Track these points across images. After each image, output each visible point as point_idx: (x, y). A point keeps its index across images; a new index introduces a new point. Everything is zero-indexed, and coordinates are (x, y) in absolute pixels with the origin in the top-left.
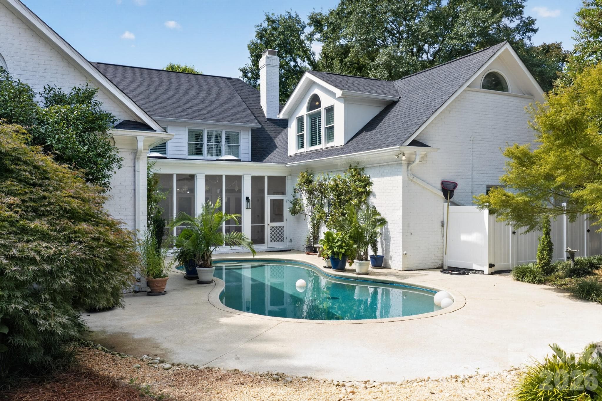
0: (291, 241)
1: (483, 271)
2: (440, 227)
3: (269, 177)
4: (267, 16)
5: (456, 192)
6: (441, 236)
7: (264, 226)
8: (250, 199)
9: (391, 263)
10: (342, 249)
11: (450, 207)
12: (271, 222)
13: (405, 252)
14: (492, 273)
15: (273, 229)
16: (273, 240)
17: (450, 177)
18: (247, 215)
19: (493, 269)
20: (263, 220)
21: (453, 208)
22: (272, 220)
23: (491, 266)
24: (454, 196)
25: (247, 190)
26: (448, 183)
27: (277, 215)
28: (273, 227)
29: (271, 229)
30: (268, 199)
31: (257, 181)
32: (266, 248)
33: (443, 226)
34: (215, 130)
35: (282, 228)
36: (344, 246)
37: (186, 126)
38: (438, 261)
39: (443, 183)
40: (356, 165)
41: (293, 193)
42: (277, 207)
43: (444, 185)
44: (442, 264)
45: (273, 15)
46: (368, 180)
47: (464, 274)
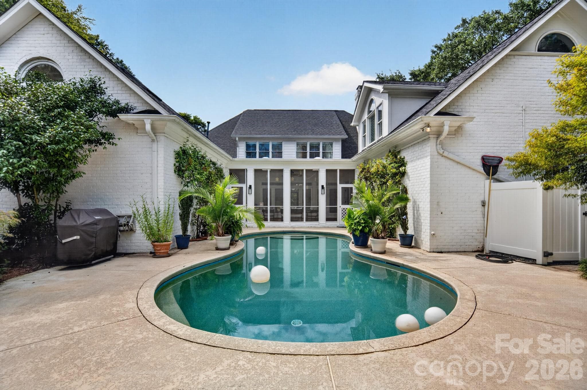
1: (536, 260)
2: (481, 206)
3: (340, 170)
4: (378, 76)
5: (500, 168)
6: (481, 216)
7: (336, 208)
8: (325, 186)
9: (421, 243)
10: (360, 225)
11: (492, 184)
12: (342, 204)
13: (432, 233)
14: (549, 264)
15: (344, 210)
16: (343, 219)
17: (492, 151)
18: (322, 199)
19: (550, 259)
20: (335, 203)
21: (496, 185)
23: (546, 254)
24: (498, 173)
25: (322, 180)
26: (490, 158)
27: (347, 200)
28: (344, 209)
29: (342, 210)
30: (340, 187)
31: (330, 173)
32: (338, 224)
33: (484, 205)
34: (315, 142)
36: (362, 223)
37: (295, 141)
38: (477, 244)
39: (484, 159)
40: (394, 149)
42: (347, 193)
43: (486, 160)
44: (483, 248)
45: (382, 74)
46: (403, 161)
47: (506, 262)
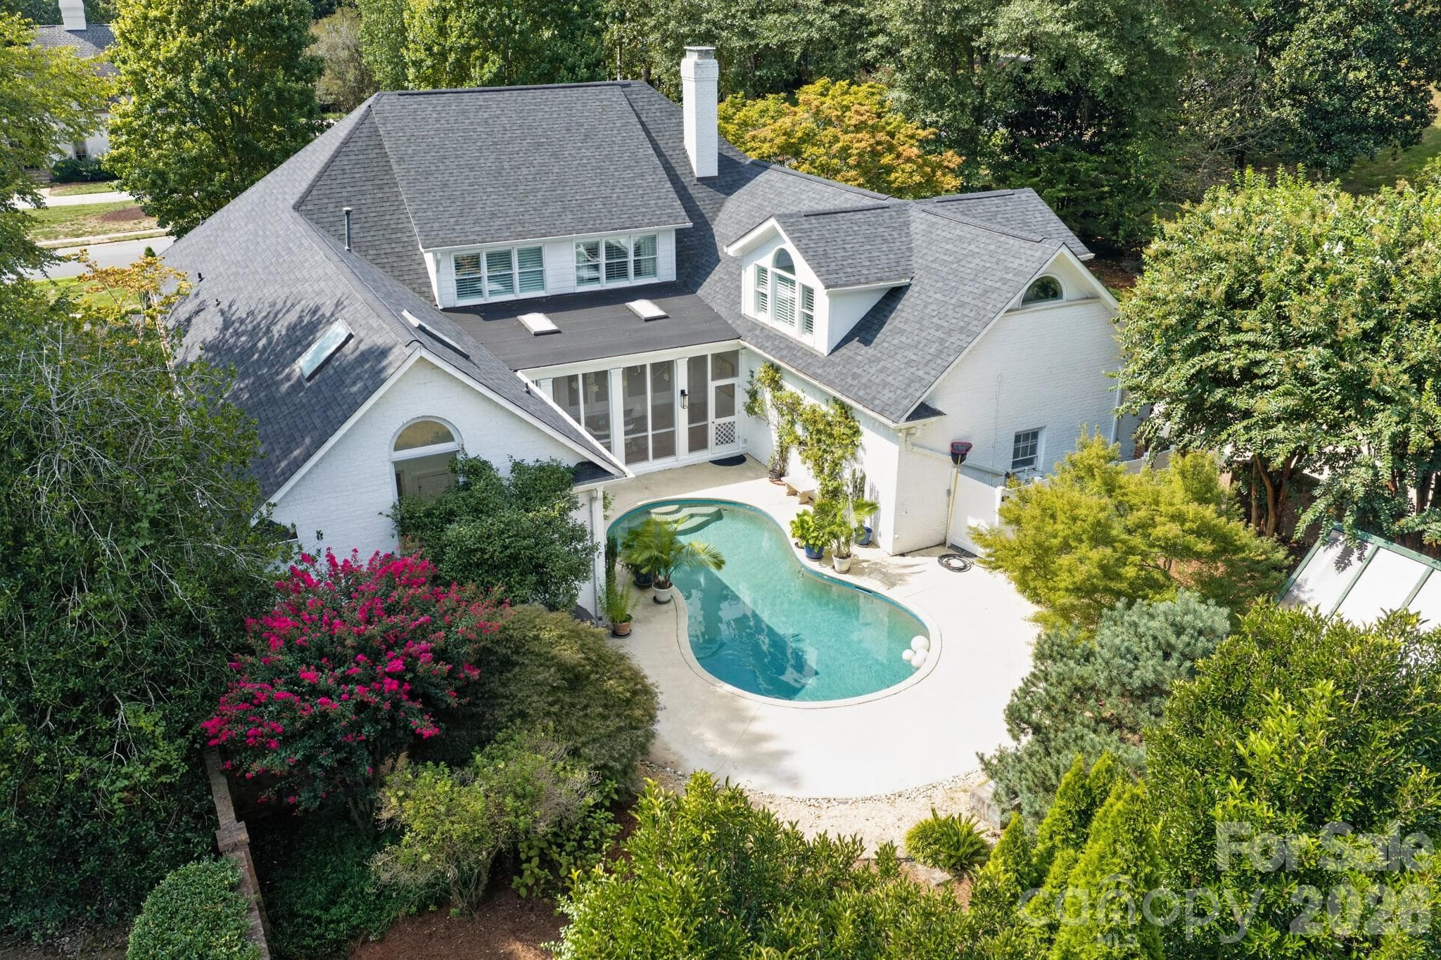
0: (745, 441)
2: (946, 495)
3: (713, 356)
5: (969, 455)
6: (946, 507)
7: (706, 426)
8: (686, 392)
9: (880, 540)
12: (716, 418)
13: (896, 536)
15: (719, 428)
16: (720, 442)
17: (963, 435)
18: (683, 415)
20: (704, 416)
21: (963, 478)
22: (718, 415)
24: (965, 462)
25: (681, 380)
26: (960, 442)
27: (725, 408)
28: (719, 425)
29: (717, 428)
30: (712, 386)
31: (696, 364)
32: (710, 456)
33: (949, 495)
35: (732, 424)
38: (940, 536)
41: (749, 379)
42: (726, 395)
43: (954, 444)
44: (945, 539)
